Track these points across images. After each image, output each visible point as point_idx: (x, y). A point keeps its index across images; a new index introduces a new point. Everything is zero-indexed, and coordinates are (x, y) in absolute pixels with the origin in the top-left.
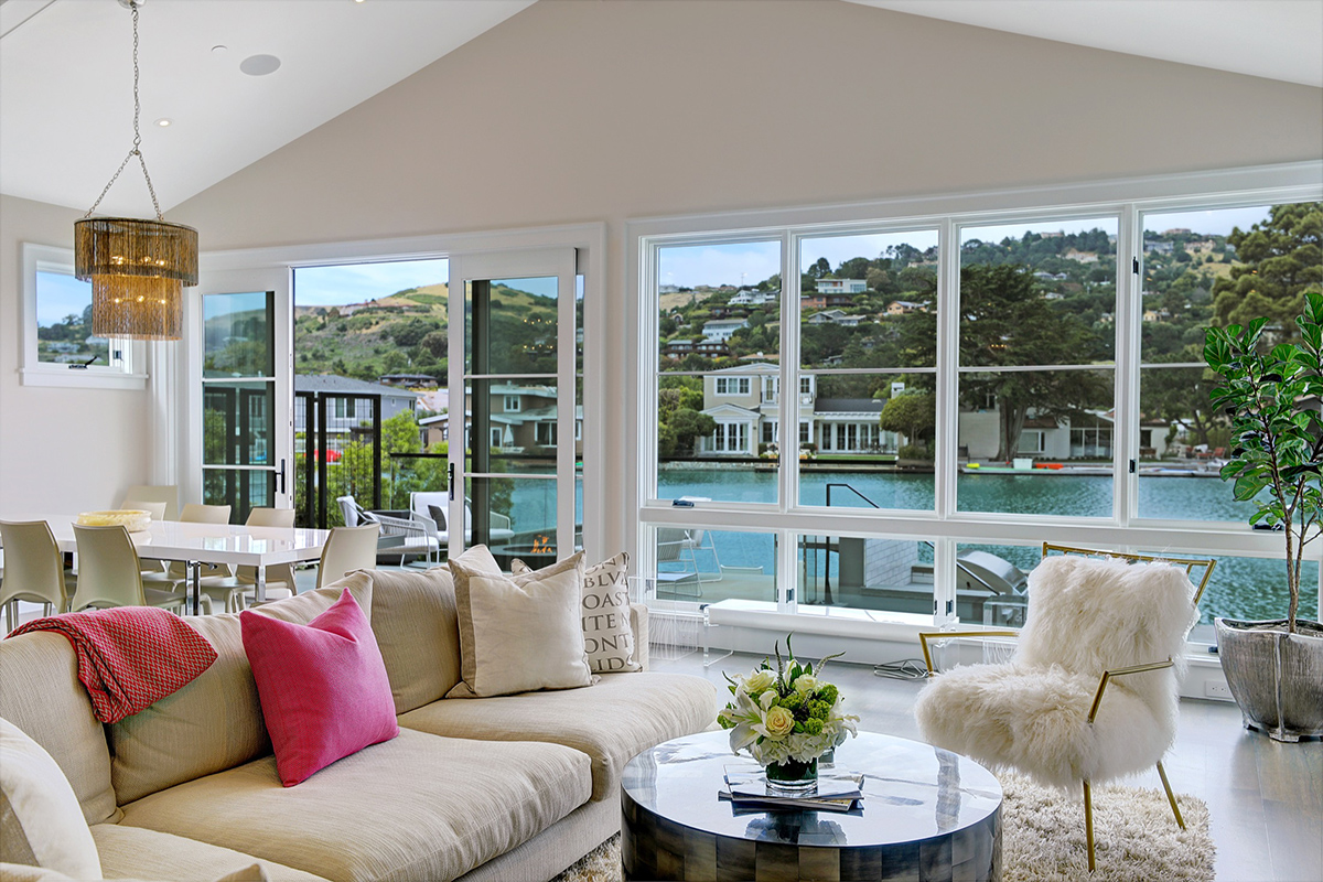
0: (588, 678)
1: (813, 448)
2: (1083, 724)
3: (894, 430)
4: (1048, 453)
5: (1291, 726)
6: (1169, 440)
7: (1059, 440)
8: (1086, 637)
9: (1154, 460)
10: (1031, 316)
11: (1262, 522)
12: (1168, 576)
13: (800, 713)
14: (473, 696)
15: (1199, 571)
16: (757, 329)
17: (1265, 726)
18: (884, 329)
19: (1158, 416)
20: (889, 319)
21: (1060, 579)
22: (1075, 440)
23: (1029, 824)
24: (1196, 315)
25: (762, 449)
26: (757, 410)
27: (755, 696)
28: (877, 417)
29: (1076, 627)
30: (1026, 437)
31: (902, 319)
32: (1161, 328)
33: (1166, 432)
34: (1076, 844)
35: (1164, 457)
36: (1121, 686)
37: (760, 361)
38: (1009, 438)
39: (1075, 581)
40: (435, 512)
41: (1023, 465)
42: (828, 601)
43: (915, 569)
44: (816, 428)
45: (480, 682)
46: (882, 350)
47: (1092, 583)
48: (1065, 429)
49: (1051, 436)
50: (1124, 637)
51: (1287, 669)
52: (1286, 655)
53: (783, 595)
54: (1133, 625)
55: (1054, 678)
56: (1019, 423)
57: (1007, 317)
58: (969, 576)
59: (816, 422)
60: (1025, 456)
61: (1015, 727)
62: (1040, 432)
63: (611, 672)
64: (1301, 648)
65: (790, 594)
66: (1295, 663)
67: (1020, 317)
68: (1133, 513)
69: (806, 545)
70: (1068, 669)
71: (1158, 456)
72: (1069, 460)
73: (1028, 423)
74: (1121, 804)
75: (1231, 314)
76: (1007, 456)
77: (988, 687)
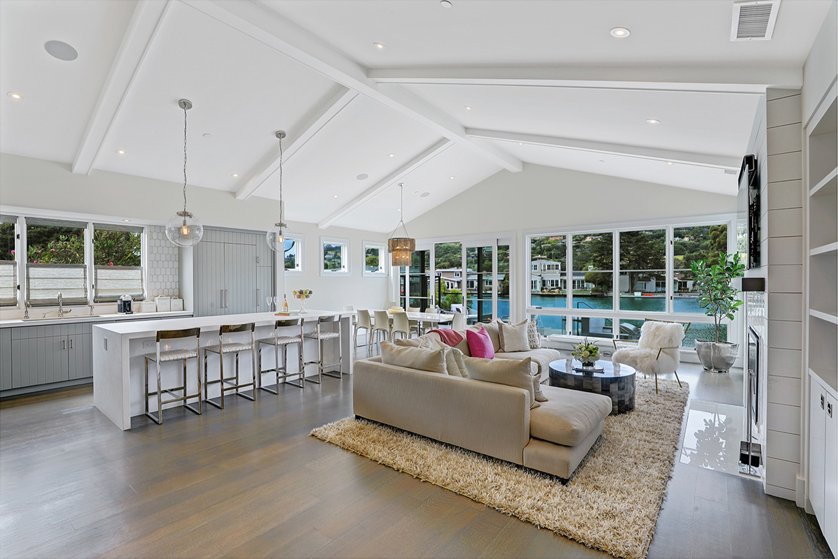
0: (529, 348)
1: (560, 288)
2: (655, 360)
3: (590, 282)
4: (647, 290)
5: (716, 368)
6: (694, 285)
7: (651, 285)
8: (656, 341)
9: (688, 292)
10: (640, 242)
11: (709, 314)
12: (677, 326)
13: (591, 352)
14: (504, 352)
15: (686, 326)
16: (538, 247)
17: (708, 368)
18: (584, 246)
19: (689, 276)
20: (586, 243)
21: (650, 327)
22: (657, 285)
23: (641, 386)
24: (705, 238)
25: (542, 289)
26: (540, 276)
27: (580, 349)
28: (583, 278)
29: (654, 339)
30: (639, 284)
31: (591, 242)
32: (691, 243)
33: (692, 282)
34: (653, 389)
35: (692, 291)
36: (665, 353)
37: (539, 259)
38: (632, 285)
39: (653, 327)
40: (458, 310)
41: (637, 294)
42: (578, 335)
43: (604, 328)
44: (561, 282)
45: (506, 348)
46: (584, 254)
47: (658, 328)
48: (653, 281)
49: (648, 284)
50: (666, 341)
51: (714, 353)
52: (714, 349)
53: (568, 333)
54: (668, 338)
55: (648, 350)
56: (635, 280)
57: (631, 242)
58: (623, 330)
59: (561, 280)
60: (638, 291)
61: (638, 361)
62: (644, 282)
63: (534, 348)
64: (718, 347)
65: (570, 333)
66: (717, 351)
67: (636, 242)
68: (672, 311)
69: (574, 320)
70: (651, 349)
71: (690, 291)
72: (655, 292)
73: (639, 279)
74: (666, 383)
75: (717, 239)
76: (632, 291)
77: (631, 352)
